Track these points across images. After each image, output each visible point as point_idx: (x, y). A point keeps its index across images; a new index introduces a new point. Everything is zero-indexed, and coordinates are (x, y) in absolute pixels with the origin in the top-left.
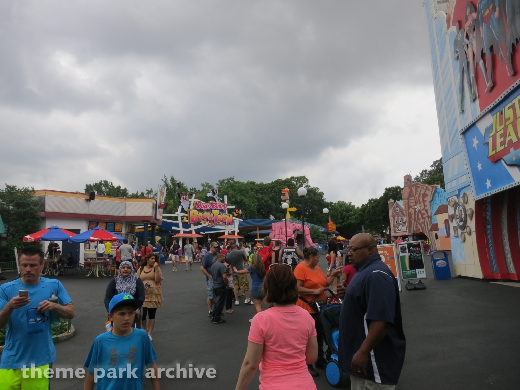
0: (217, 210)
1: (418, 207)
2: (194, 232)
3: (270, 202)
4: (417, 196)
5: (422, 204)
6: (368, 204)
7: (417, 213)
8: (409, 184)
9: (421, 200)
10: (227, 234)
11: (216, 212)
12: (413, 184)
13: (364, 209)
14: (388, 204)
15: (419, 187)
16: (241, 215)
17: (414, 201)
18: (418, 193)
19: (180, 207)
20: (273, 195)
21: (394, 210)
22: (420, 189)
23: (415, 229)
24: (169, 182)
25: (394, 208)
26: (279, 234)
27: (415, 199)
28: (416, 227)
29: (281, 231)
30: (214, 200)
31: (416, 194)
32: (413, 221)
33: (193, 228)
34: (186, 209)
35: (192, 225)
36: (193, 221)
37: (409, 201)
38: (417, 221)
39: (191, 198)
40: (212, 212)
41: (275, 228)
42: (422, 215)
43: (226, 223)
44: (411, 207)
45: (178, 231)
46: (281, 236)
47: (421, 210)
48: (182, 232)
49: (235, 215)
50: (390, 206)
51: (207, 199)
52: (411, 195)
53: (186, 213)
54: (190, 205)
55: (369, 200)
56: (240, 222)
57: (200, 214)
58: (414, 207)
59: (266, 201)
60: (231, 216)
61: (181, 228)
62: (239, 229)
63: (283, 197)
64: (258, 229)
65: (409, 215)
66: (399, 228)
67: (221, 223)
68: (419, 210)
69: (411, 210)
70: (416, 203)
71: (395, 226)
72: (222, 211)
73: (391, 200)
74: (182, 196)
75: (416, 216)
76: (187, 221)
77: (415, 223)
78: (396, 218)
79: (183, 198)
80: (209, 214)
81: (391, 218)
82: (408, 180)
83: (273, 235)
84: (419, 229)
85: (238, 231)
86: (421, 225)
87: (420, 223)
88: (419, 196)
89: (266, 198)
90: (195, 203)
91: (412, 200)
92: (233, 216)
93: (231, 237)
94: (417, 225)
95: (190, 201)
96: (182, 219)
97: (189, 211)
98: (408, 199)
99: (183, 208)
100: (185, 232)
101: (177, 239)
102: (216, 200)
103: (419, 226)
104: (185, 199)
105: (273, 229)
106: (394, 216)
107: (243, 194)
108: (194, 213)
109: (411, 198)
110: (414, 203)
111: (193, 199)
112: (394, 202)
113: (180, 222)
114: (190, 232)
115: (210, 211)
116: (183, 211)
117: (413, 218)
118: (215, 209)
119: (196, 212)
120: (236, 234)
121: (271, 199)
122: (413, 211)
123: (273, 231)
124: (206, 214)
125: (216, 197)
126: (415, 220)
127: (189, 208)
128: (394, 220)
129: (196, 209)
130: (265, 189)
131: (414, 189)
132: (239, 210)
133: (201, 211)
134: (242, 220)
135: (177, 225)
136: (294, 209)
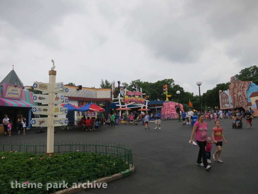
0: (138, 95)
1: (239, 94)
2: (126, 107)
3: (157, 92)
4: (239, 88)
5: (242, 92)
6: (207, 93)
7: (238, 97)
8: (234, 81)
9: (241, 90)
10: (142, 108)
11: (137, 97)
12: (236, 81)
13: (205, 95)
14: (218, 93)
15: (240, 83)
16: (149, 98)
17: (237, 90)
18: (239, 86)
19: (119, 94)
20: (158, 89)
21: (222, 96)
22: (241, 84)
23: (237, 105)
24: (104, 83)
25: (222, 95)
26: (168, 108)
27: (237, 89)
28: (238, 104)
29: (168, 107)
30: (135, 90)
31: (238, 86)
32: (236, 101)
33: (126, 105)
34: (122, 95)
35: (126, 104)
36: (126, 101)
37: (234, 91)
38: (239, 101)
39: (125, 89)
40: (135, 97)
41: (165, 105)
42: (242, 98)
43: (142, 102)
44: (235, 93)
45: (119, 107)
46: (169, 109)
47: (241, 95)
48: (121, 107)
49: (146, 98)
50: (220, 93)
51: (132, 90)
52: (235, 87)
53: (122, 97)
54: (124, 93)
55: (207, 91)
56: (148, 102)
57: (130, 98)
58: (237, 94)
59: (155, 92)
60: (144, 99)
61: (120, 105)
62: (148, 105)
63: (164, 90)
64: (156, 106)
65: (233, 98)
66: (225, 105)
67: (140, 103)
68: (240, 95)
69: (235, 95)
70: (238, 91)
71: (222, 104)
72: (140, 96)
73: (220, 91)
74: (121, 88)
75: (238, 99)
76: (123, 101)
77: (238, 102)
78: (223, 100)
79: (121, 89)
80: (134, 98)
81: (220, 100)
82: (233, 79)
83: (164, 109)
84: (240, 105)
85: (148, 107)
86: (241, 103)
87: (241, 102)
88: (240, 88)
89: (154, 90)
90: (127, 92)
91: (236, 90)
92: (145, 99)
93: (144, 110)
94: (238, 103)
95: (124, 91)
96: (121, 100)
97: (124, 96)
98: (233, 89)
99: (121, 95)
100: (122, 107)
101: (119, 111)
102: (137, 90)
103: (240, 104)
104: (122, 90)
105: (164, 106)
106: (222, 99)
107: (145, 88)
108: (126, 97)
109: (235, 89)
110: (237, 92)
111: (126, 90)
112: (222, 91)
113: (120, 102)
114: (125, 107)
115: (134, 96)
116: (121, 96)
117: (236, 99)
118: (136, 95)
119: (127, 96)
120: (146, 108)
121: (157, 91)
122: (236, 96)
123: (164, 107)
124: (132, 97)
125: (136, 89)
126: (237, 100)
127: (124, 94)
128: (222, 101)
129: (127, 95)
130: (153, 86)
131: (237, 84)
132: (147, 96)
133: (130, 96)
134: (149, 101)
135: (118, 104)
136: (170, 96)
